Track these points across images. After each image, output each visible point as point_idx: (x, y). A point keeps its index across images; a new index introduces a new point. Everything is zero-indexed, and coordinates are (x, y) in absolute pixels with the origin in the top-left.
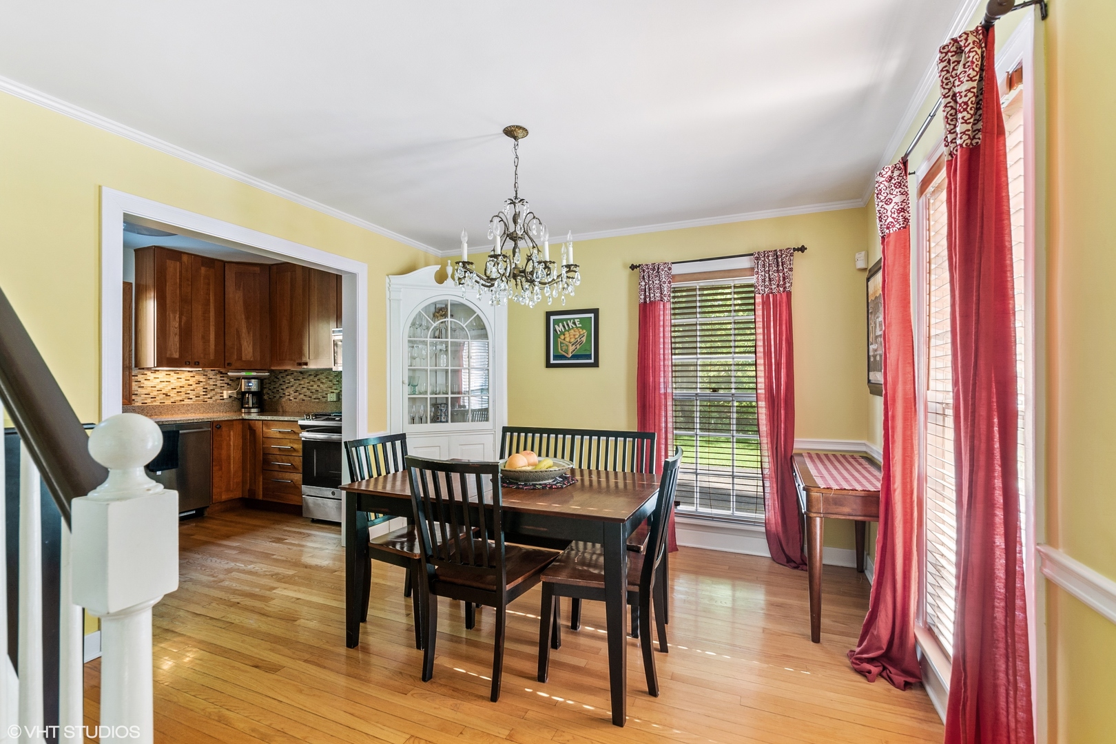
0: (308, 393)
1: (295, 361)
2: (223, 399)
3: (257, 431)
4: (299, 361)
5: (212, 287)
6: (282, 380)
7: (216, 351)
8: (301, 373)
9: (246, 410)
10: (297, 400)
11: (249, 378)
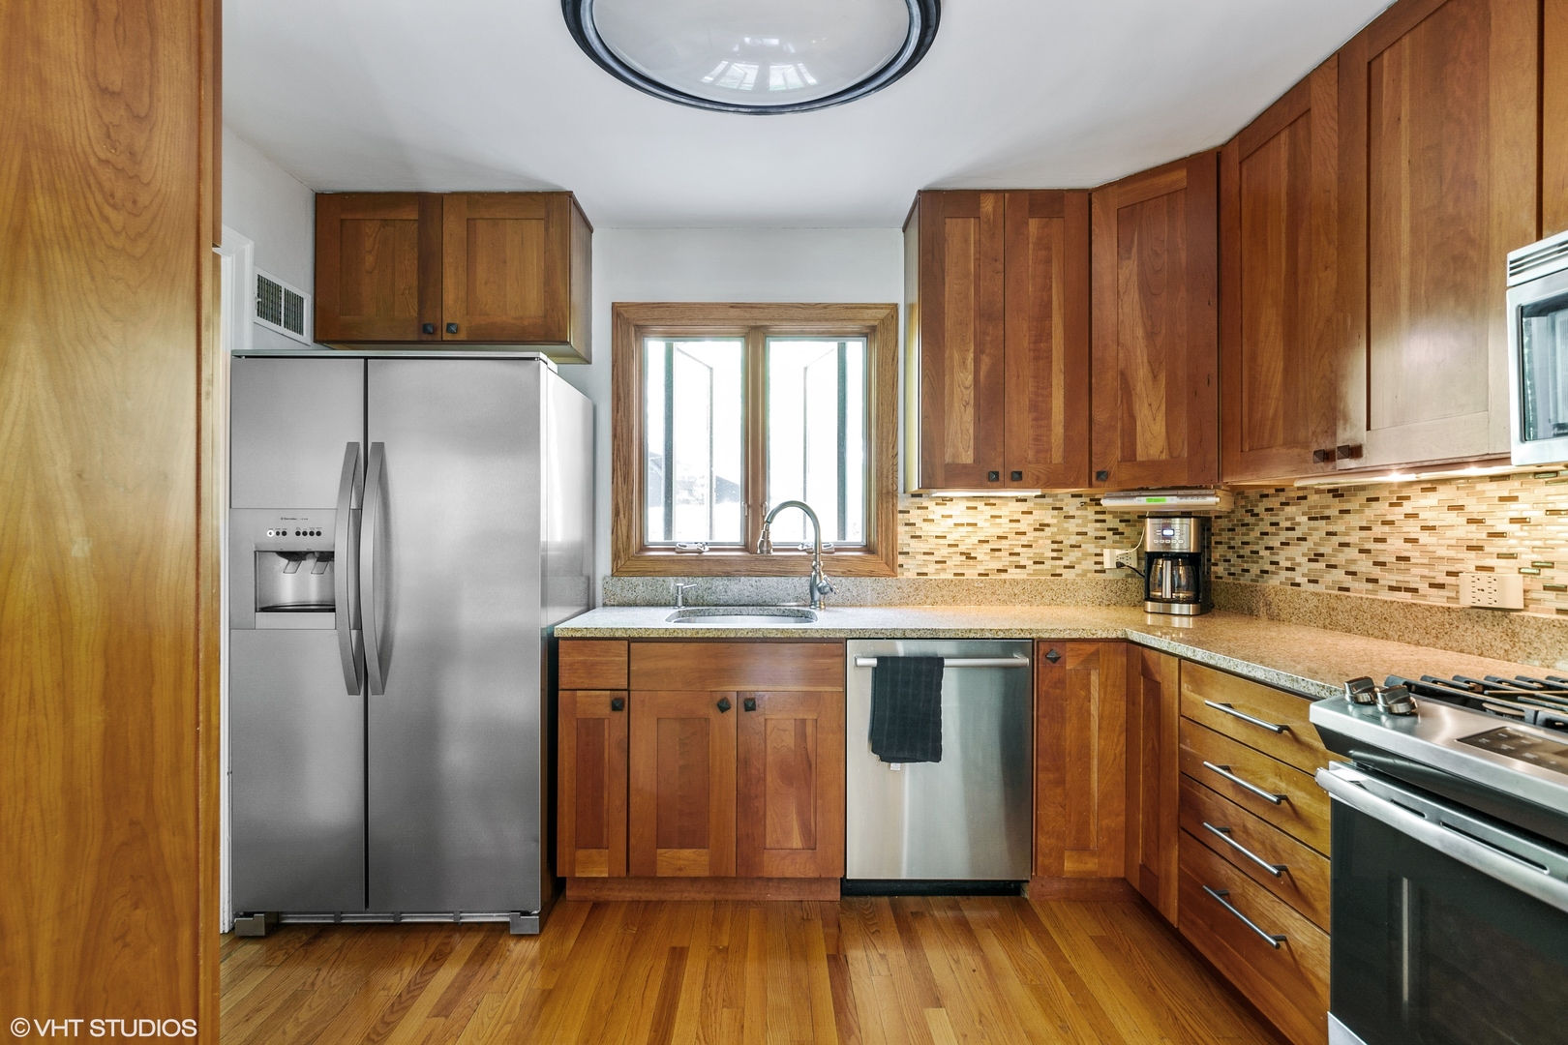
0: (1364, 565)
1: (1306, 445)
2: (1104, 571)
3: (1164, 686)
4: (1326, 445)
5: (1056, 269)
6: (1268, 518)
7: (1068, 439)
8: (1336, 493)
9: (1159, 607)
10: (1319, 588)
11: (1165, 516)
